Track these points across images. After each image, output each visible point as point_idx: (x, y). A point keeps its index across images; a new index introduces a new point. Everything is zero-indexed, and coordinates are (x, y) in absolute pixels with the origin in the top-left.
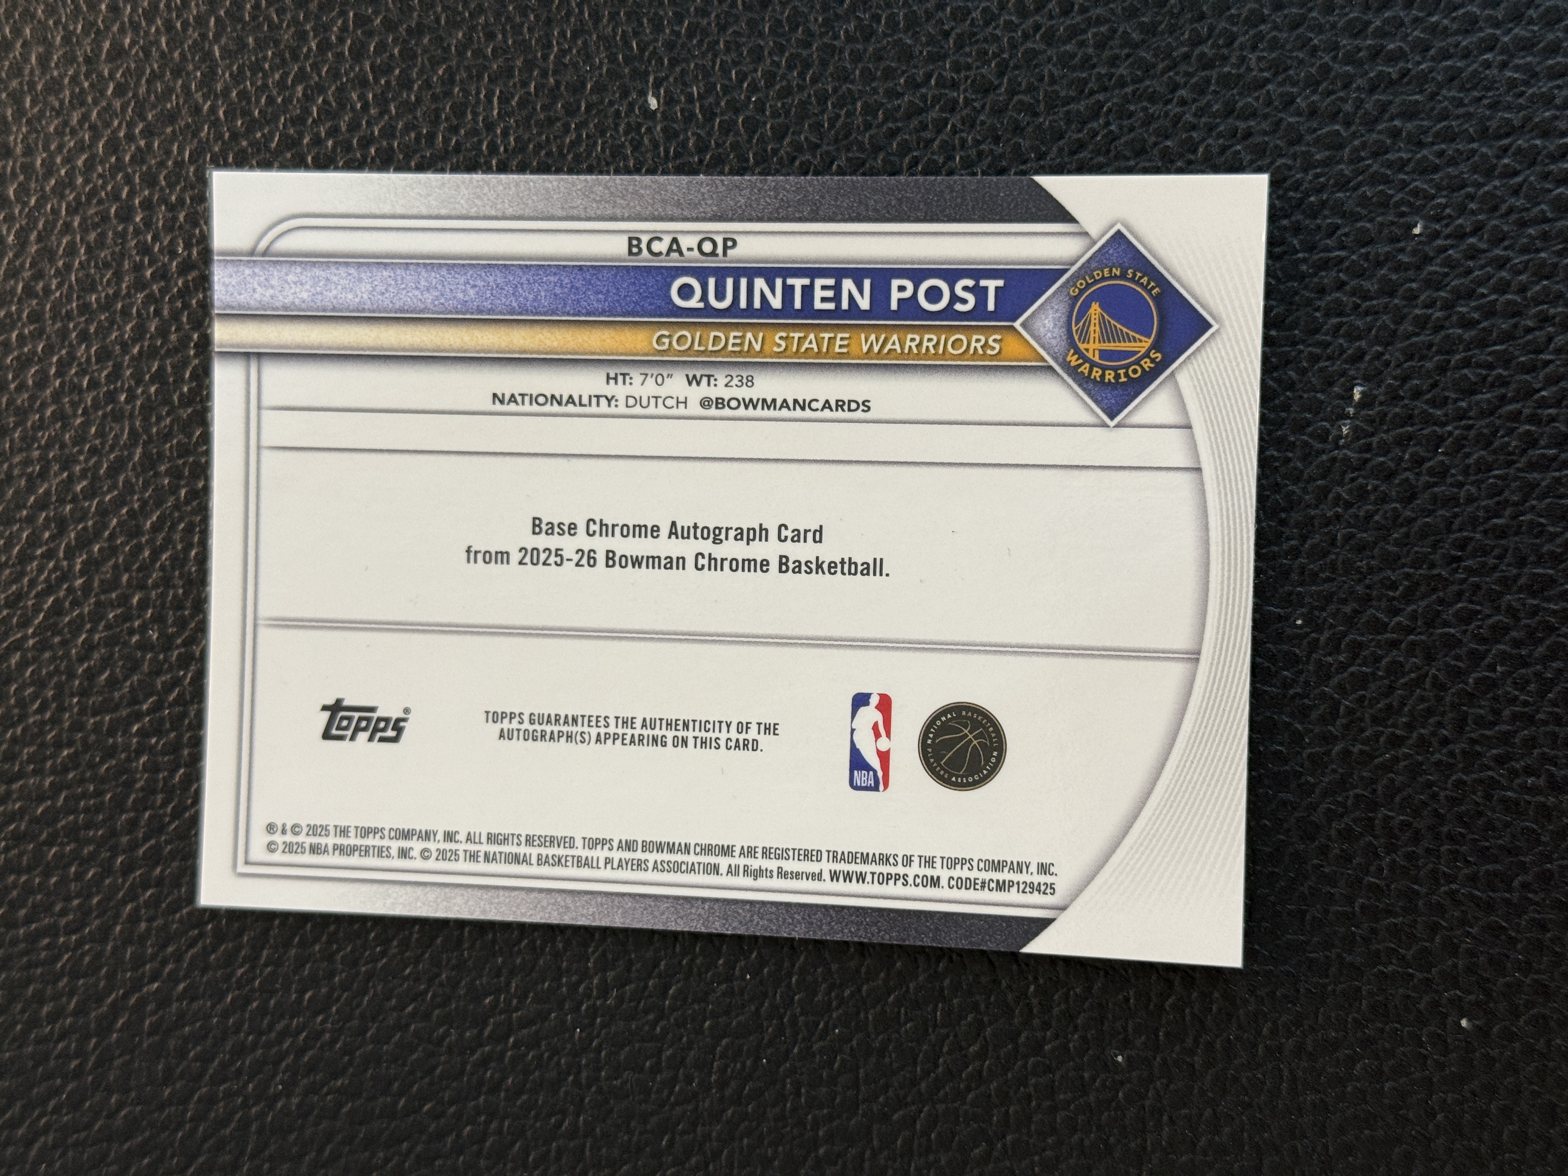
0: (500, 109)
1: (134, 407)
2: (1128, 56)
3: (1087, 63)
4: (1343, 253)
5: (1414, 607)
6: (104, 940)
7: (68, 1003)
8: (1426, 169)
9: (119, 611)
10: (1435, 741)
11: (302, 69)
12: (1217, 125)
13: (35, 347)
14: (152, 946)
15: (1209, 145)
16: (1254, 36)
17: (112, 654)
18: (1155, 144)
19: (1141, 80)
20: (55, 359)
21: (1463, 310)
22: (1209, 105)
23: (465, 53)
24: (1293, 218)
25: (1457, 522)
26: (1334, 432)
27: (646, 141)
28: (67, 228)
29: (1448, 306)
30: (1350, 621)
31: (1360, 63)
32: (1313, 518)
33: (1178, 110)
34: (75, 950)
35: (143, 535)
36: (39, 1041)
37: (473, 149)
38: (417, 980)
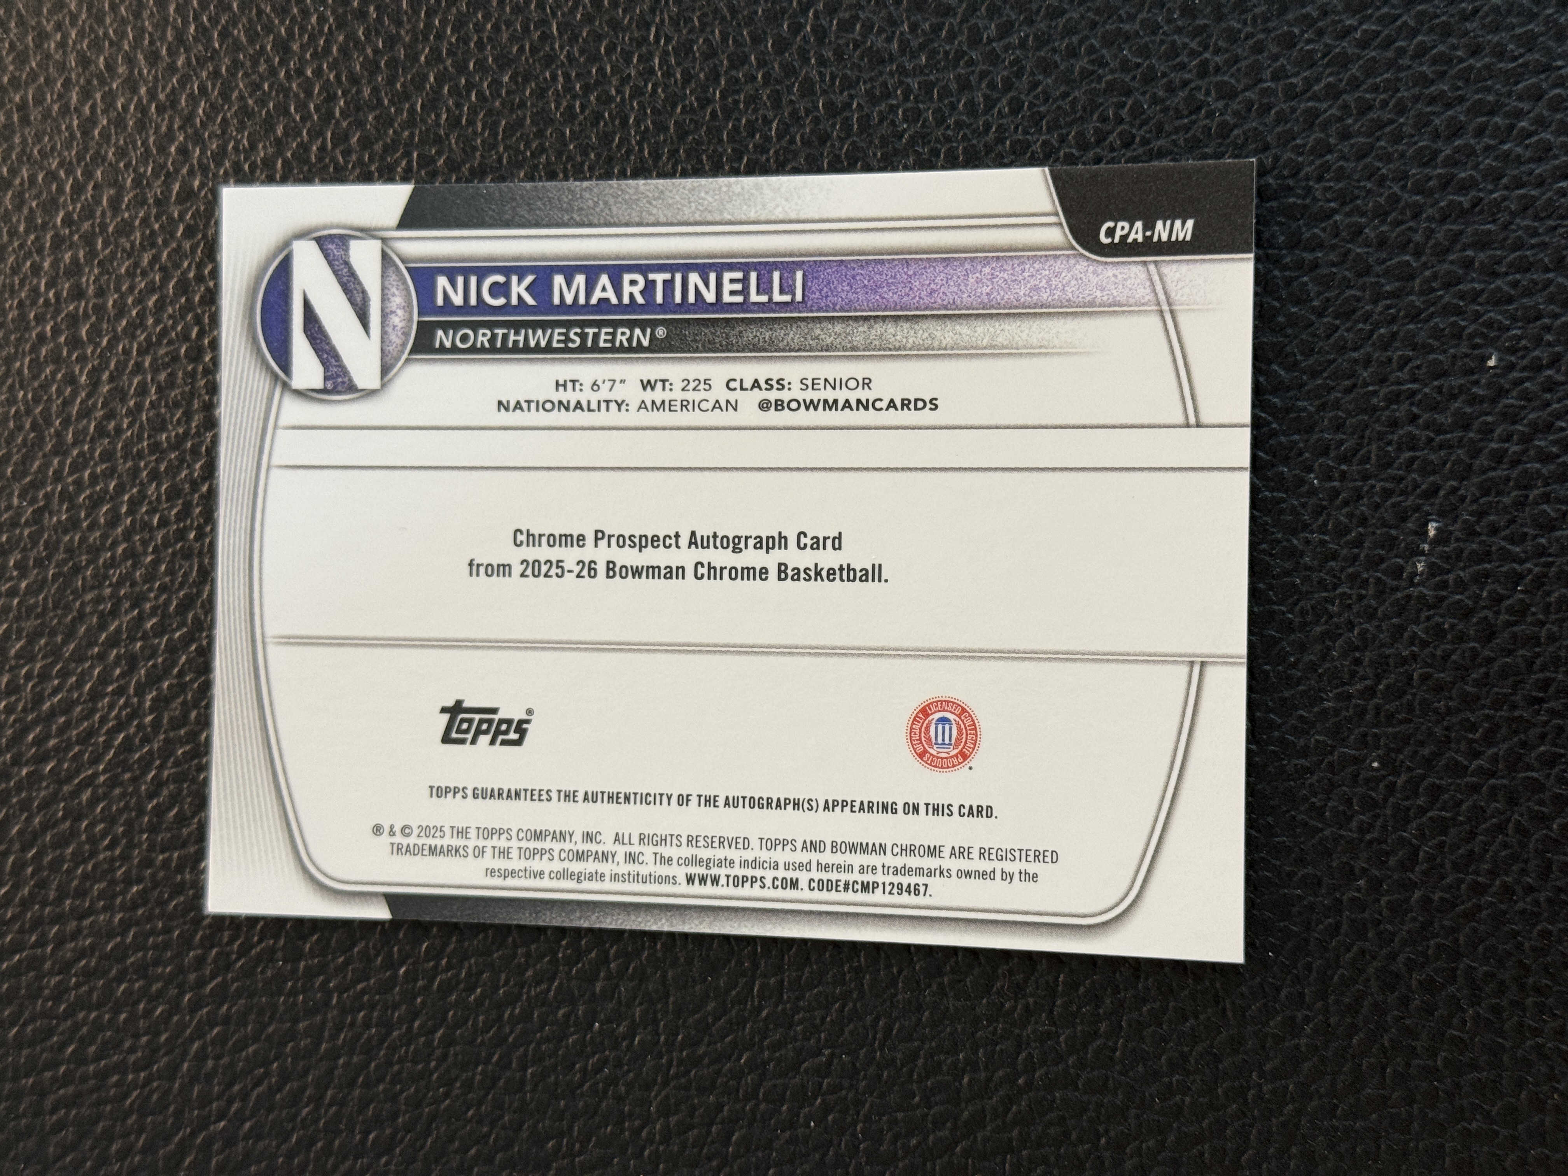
5: (1495, 750)
7: (137, 1140)
8: (1500, 300)
10: (1519, 889)
13: (107, 486)
14: (219, 1084)
16: (1321, 165)
20: (126, 498)
21: (1542, 443)
25: (1538, 662)
28: (139, 368)
29: (1526, 439)
30: (1429, 763)
31: (1430, 193)
32: (1389, 656)
34: (144, 1086)
38: (480, 1122)
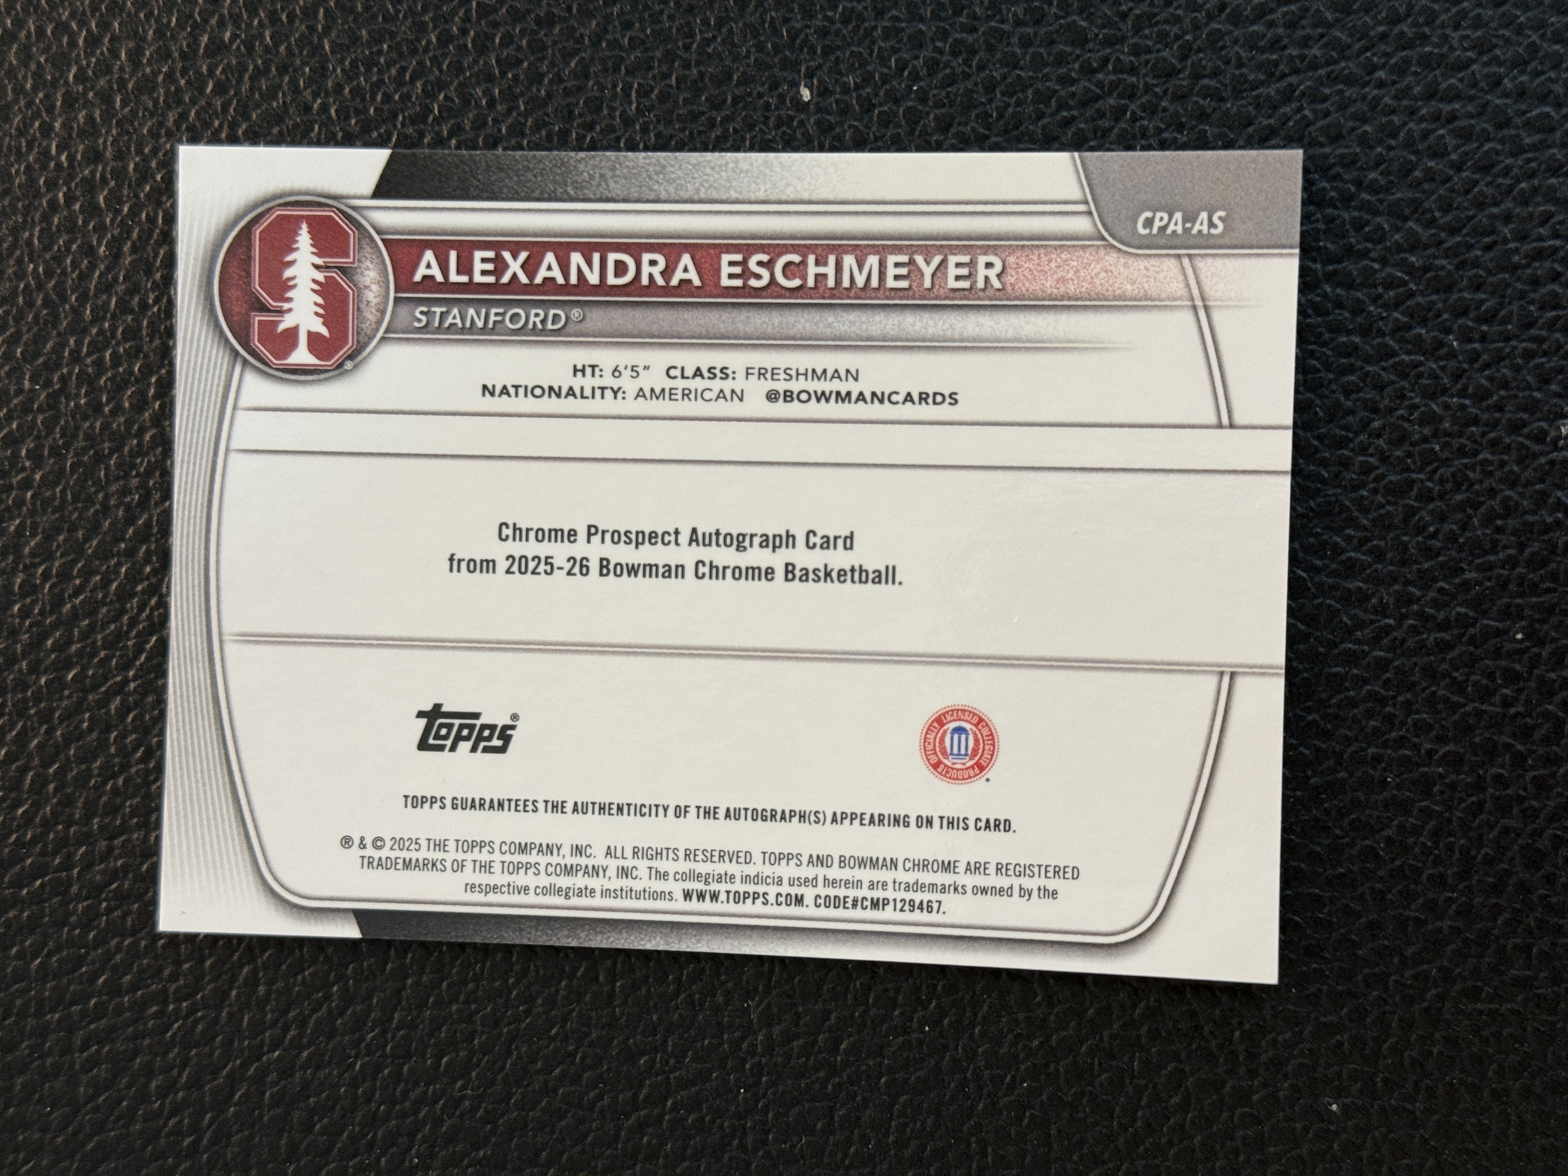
0: (638, 104)
2: (1322, 36)
3: (1275, 45)
6: (219, 1007)
11: (420, 63)
12: (1418, 109)
18: (1353, 129)
19: (1336, 62)
22: (1409, 87)
23: (600, 43)
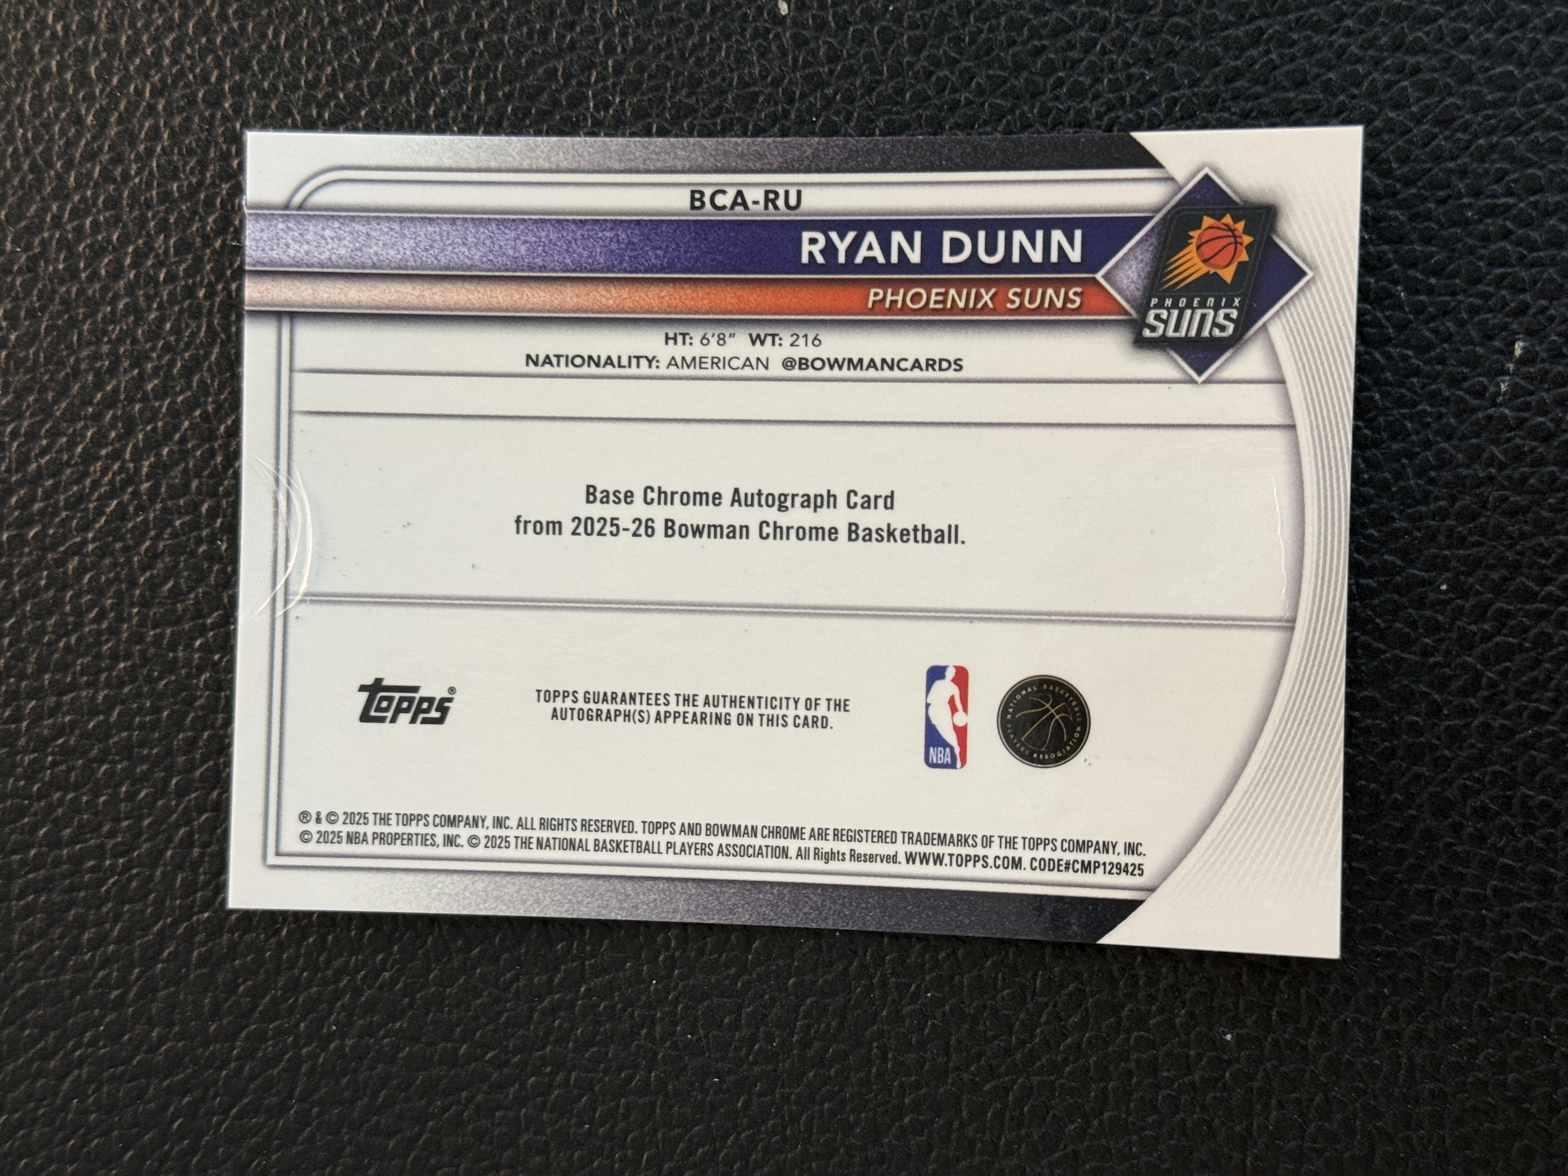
1: (212, 305)
4: (1511, 201)
9: (187, 518)
15: (1374, 80)
17: (177, 563)
24: (1459, 162)
26: (1492, 389)
27: (774, 48)
33: (1343, 40)
35: (216, 439)
36: (77, 969)
37: (589, 47)
